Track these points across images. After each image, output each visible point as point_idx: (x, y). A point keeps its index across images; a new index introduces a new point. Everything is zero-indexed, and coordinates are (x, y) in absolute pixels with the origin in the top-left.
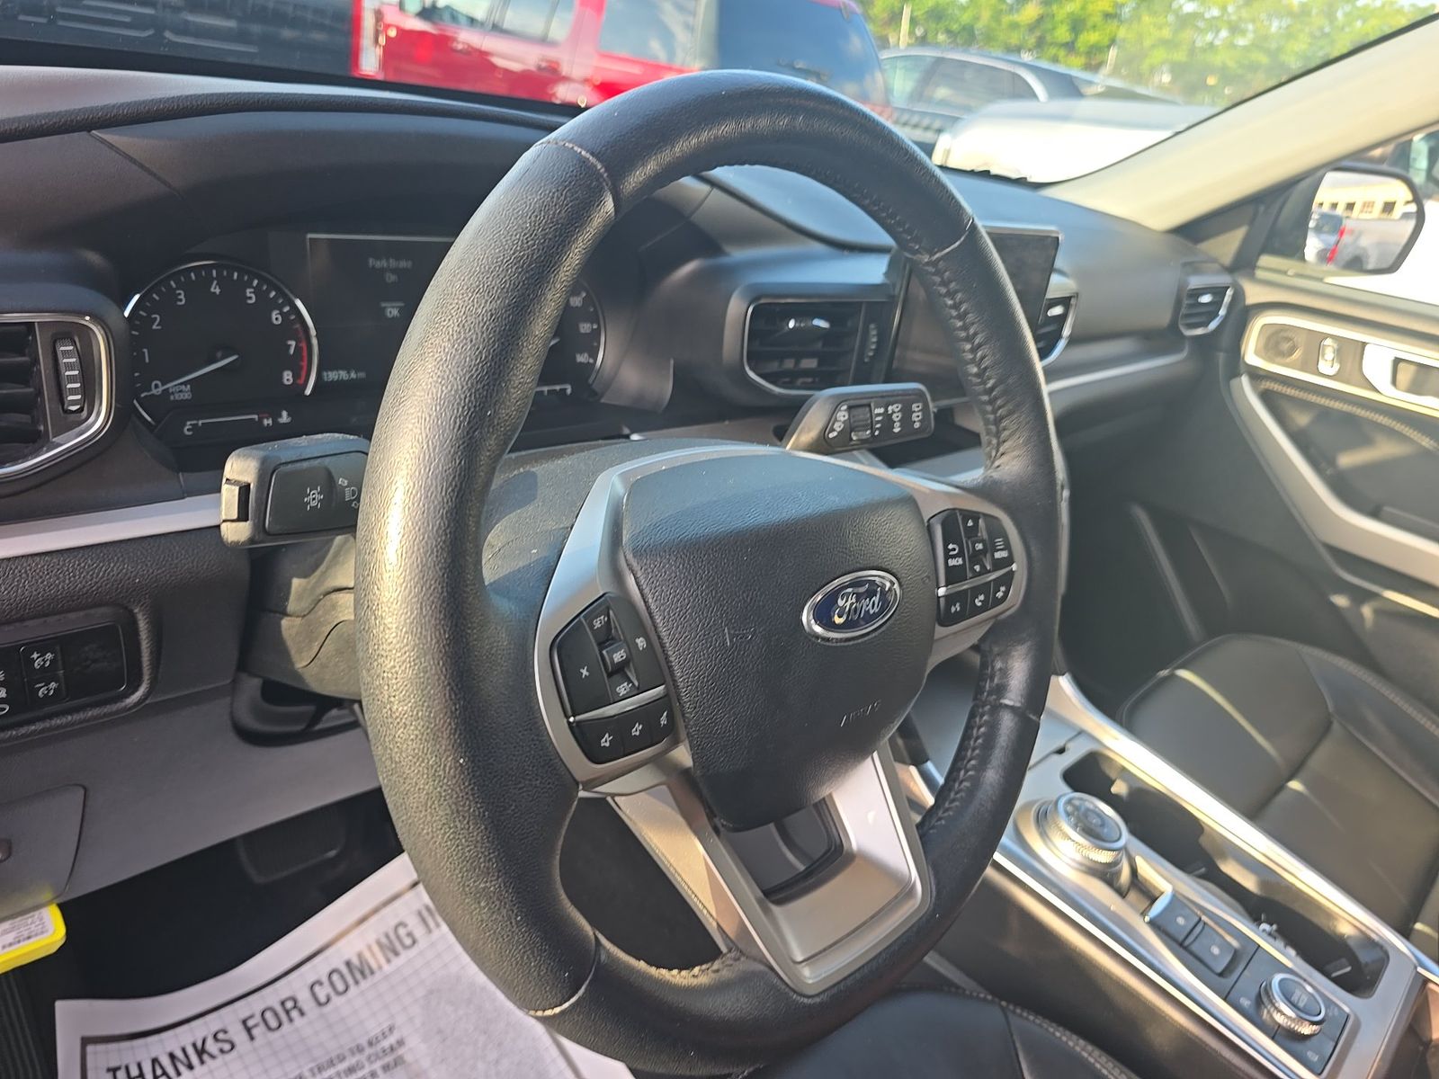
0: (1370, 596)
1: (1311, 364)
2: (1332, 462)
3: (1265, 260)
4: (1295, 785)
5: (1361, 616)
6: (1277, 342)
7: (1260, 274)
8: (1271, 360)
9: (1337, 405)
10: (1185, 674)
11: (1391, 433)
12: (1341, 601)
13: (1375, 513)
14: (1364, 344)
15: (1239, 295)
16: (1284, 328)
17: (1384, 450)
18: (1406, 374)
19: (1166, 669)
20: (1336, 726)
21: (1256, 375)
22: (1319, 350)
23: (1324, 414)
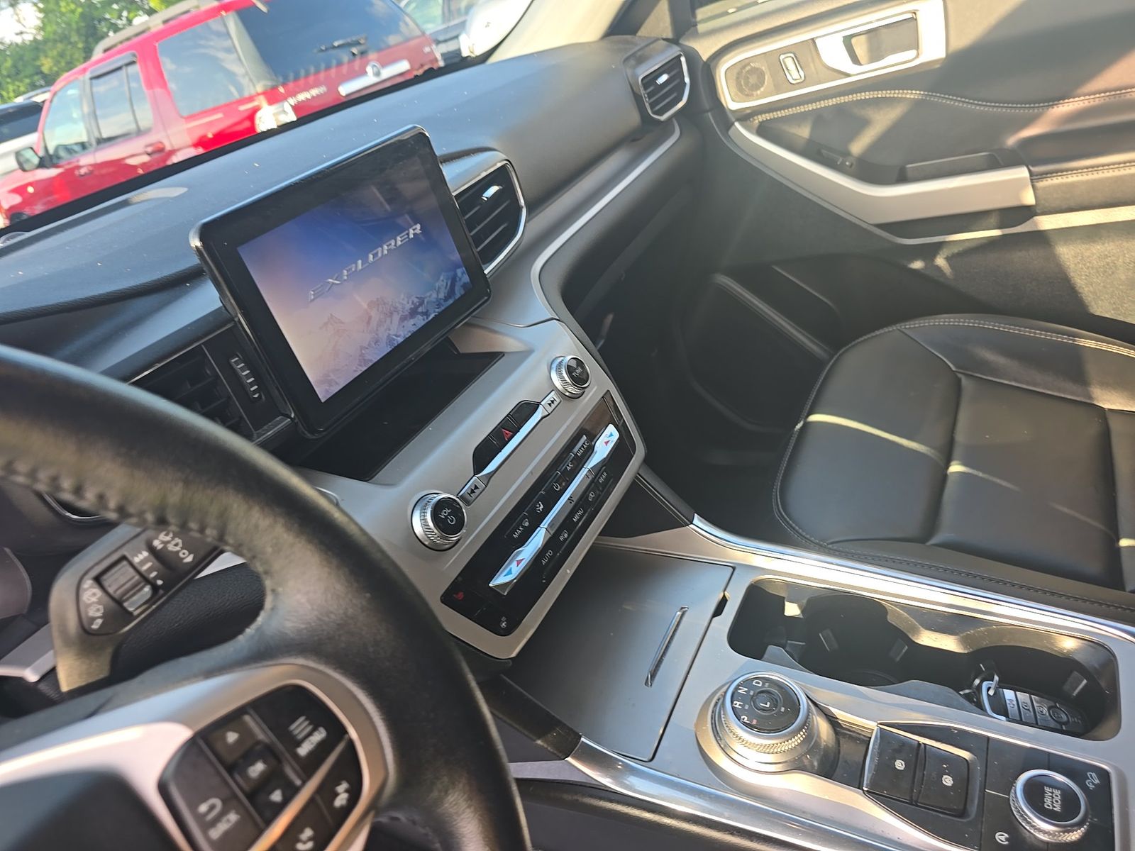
0: (938, 247)
1: (782, 83)
2: (847, 154)
3: (702, 13)
4: (955, 468)
5: (938, 268)
6: (747, 78)
7: (701, 28)
8: (749, 96)
9: (823, 104)
10: (815, 418)
11: (876, 102)
12: (918, 265)
13: (902, 178)
14: (813, 40)
15: (692, 57)
16: (744, 64)
17: (882, 121)
18: (860, 47)
19: (799, 423)
20: (965, 382)
21: (745, 117)
22: (782, 68)
23: (818, 119)
